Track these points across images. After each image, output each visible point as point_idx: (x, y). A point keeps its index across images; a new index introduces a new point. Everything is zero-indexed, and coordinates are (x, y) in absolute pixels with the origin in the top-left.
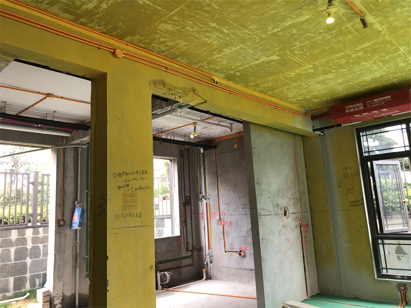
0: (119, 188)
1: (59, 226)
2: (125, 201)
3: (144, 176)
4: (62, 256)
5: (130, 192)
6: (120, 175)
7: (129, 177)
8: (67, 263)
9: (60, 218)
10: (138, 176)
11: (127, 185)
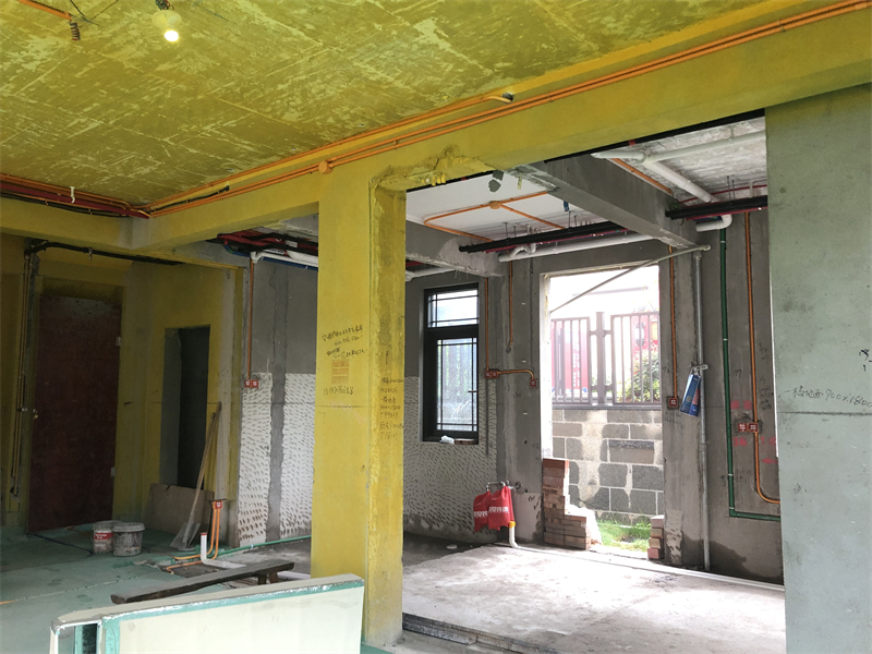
0: (329, 353)
1: (669, 408)
2: (335, 371)
3: (359, 334)
4: (677, 463)
5: (340, 358)
6: (330, 336)
7: (340, 338)
8: (688, 477)
9: (670, 393)
10: (352, 334)
11: (338, 350)
